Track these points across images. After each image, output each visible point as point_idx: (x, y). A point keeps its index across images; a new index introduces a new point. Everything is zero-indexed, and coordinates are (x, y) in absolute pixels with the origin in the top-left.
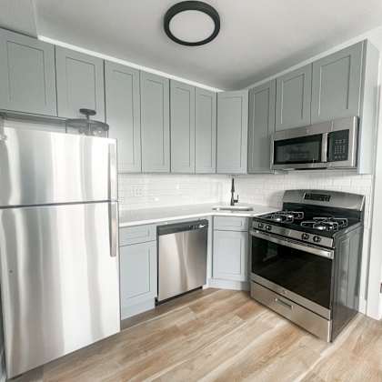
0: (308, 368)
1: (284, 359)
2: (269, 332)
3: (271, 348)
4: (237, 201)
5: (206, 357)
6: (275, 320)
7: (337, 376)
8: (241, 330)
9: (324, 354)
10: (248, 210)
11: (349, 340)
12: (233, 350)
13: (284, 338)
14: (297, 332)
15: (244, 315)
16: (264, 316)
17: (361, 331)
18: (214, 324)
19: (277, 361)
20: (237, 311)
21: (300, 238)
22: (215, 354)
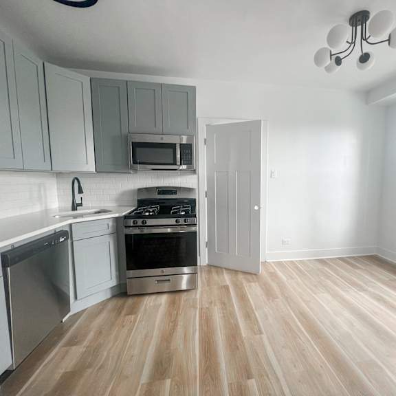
0: (197, 308)
1: (183, 314)
2: (161, 307)
3: (170, 315)
4: (81, 205)
5: (131, 360)
6: (158, 299)
7: (210, 301)
8: (140, 321)
9: (198, 296)
10: (99, 212)
11: (202, 282)
12: (147, 337)
13: (173, 304)
14: (177, 296)
15: (133, 311)
16: (148, 302)
17: (203, 275)
18: (112, 337)
19: (180, 318)
20: (124, 313)
21: (175, 223)
22: (136, 352)
